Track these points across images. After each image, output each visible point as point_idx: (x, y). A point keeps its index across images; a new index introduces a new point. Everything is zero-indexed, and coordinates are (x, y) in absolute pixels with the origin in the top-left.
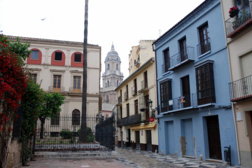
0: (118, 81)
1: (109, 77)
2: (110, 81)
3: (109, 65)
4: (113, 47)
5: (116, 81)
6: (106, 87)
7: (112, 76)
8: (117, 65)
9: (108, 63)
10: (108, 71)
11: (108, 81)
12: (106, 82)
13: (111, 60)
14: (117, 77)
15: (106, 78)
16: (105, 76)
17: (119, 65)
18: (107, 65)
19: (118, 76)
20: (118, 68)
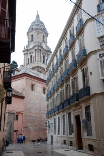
0: (44, 57)
1: (32, 51)
2: (34, 55)
3: (32, 36)
4: (38, 16)
5: (42, 56)
6: (28, 64)
7: (36, 48)
8: (43, 36)
9: (31, 34)
10: (32, 43)
11: (31, 56)
12: (29, 57)
13: (36, 29)
14: (43, 51)
15: (29, 52)
16: (28, 50)
17: (45, 37)
18: (30, 36)
19: (45, 50)
20: (45, 41)
